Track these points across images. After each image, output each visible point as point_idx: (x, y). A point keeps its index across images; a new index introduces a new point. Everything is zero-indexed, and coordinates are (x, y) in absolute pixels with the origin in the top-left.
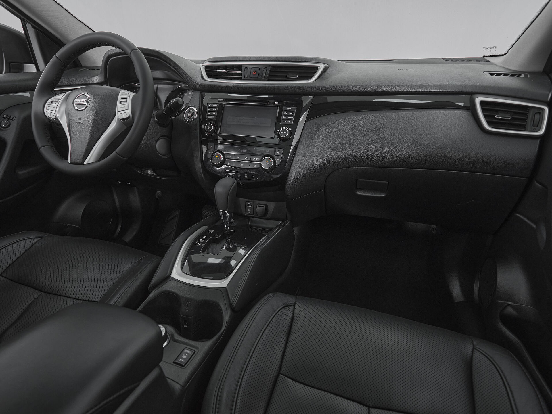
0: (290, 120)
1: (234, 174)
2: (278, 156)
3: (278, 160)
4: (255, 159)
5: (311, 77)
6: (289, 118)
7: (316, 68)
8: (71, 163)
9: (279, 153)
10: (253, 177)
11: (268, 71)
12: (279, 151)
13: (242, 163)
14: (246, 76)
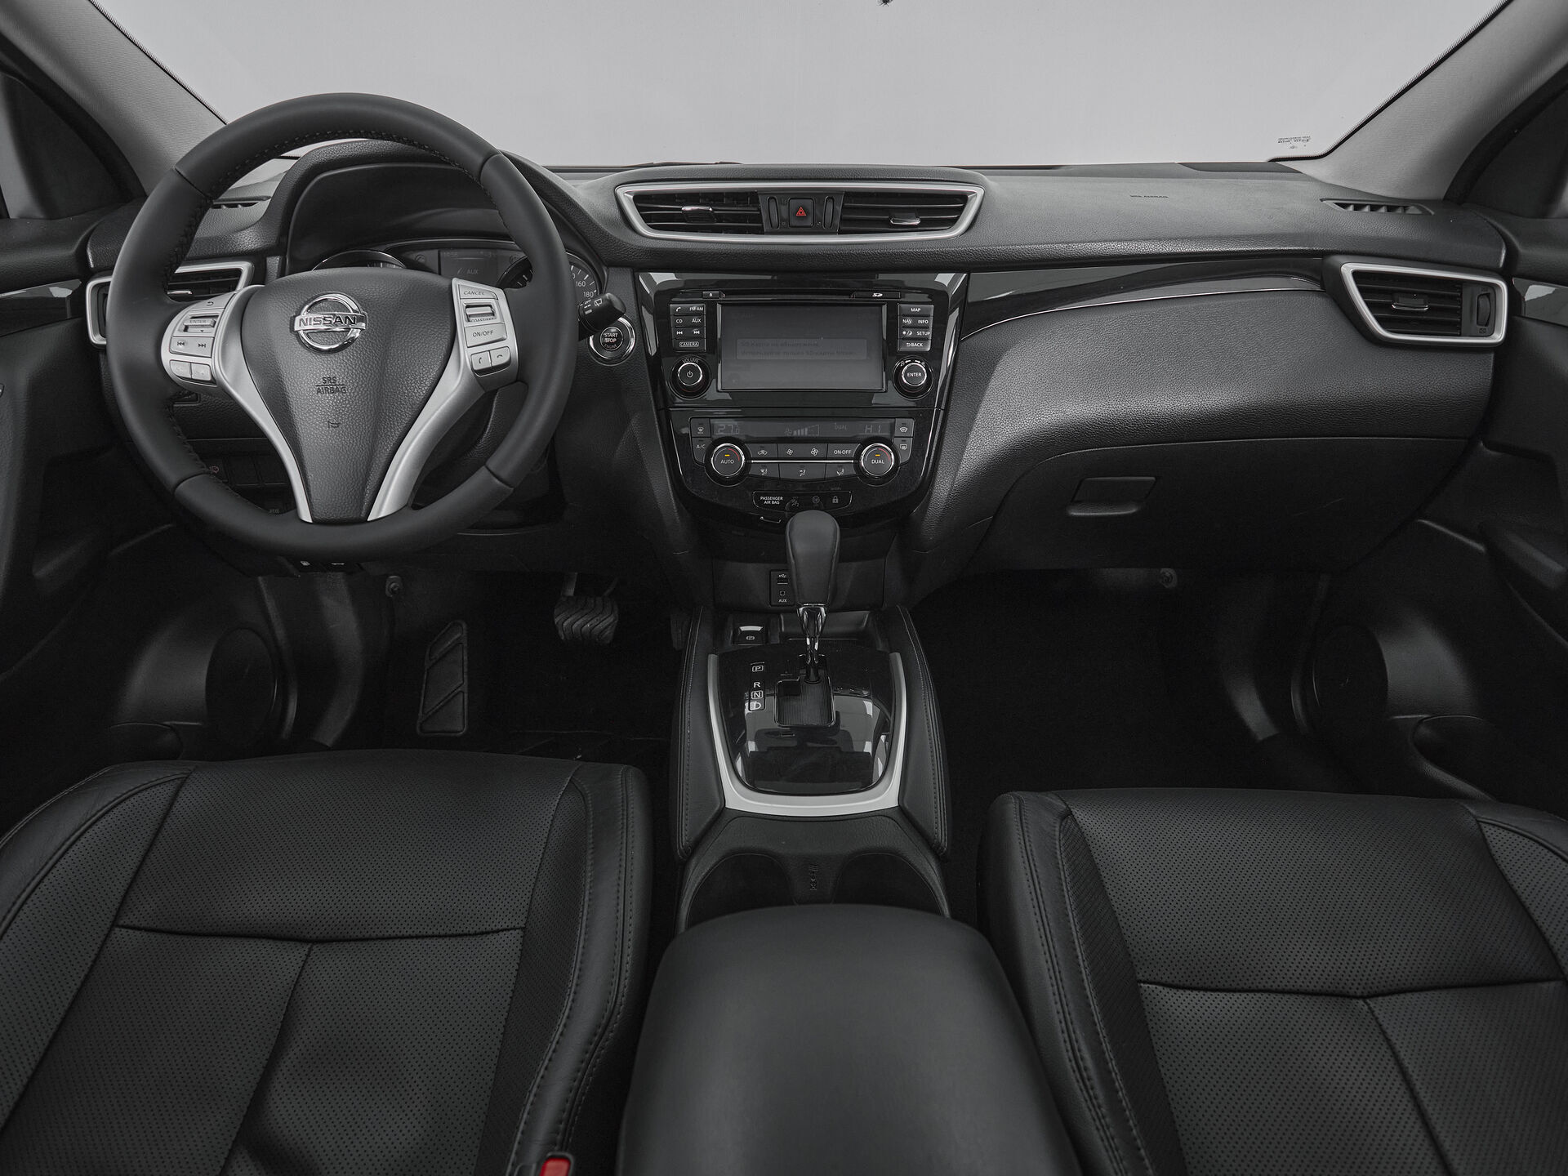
0: (923, 339)
1: (782, 498)
2: (904, 437)
3: (904, 448)
4: (839, 452)
5: (952, 223)
6: (919, 333)
7: (963, 198)
8: (316, 522)
9: (903, 430)
10: (835, 501)
11: (839, 208)
12: (904, 425)
13: (802, 466)
14: (775, 219)
